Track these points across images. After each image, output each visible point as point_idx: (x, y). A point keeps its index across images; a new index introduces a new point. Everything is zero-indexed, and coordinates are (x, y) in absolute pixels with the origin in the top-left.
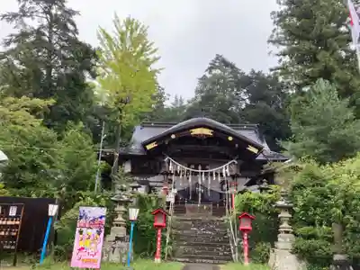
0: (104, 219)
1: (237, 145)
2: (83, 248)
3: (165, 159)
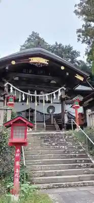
3: (6, 85)
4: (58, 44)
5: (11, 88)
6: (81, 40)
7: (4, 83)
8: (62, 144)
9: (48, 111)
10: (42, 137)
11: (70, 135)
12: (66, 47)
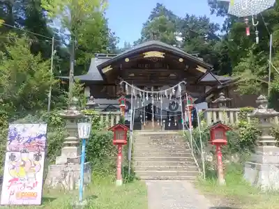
0: (43, 139)
1: (187, 67)
2: (16, 179)
3: (121, 83)
4: (190, 16)
5: (126, 86)
6: (216, 11)
7: (120, 81)
8: (170, 144)
9: (170, 107)
10: (153, 136)
11: (180, 135)
12: (201, 19)
